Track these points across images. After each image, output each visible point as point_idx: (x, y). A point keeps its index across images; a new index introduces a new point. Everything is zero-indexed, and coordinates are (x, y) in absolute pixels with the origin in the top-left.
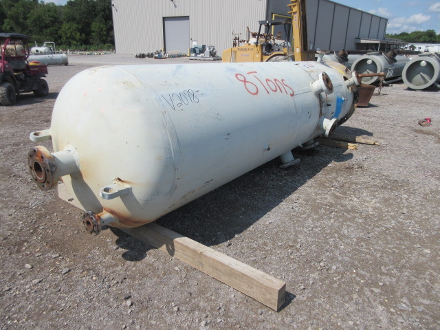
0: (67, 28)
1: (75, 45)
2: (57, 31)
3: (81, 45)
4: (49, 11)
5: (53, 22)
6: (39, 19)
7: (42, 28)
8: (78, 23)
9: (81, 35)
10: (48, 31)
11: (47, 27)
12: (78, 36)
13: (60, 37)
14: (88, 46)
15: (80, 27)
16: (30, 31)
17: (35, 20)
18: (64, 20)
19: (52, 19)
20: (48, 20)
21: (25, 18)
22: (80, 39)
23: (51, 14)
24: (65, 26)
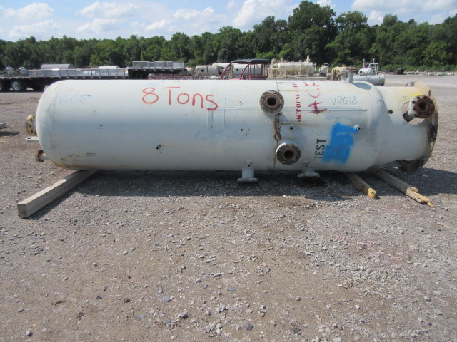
0: (433, 47)
1: (437, 65)
2: (421, 51)
3: (445, 64)
4: (419, 31)
5: (420, 43)
6: (407, 40)
7: (407, 49)
8: (448, 42)
9: (447, 54)
10: (412, 51)
11: (412, 47)
12: (444, 55)
13: (423, 57)
14: (452, 66)
15: (450, 45)
16: (395, 52)
17: (403, 42)
18: (433, 39)
19: (419, 39)
20: (415, 40)
21: (393, 41)
22: (445, 59)
23: (420, 34)
24: (432, 45)
